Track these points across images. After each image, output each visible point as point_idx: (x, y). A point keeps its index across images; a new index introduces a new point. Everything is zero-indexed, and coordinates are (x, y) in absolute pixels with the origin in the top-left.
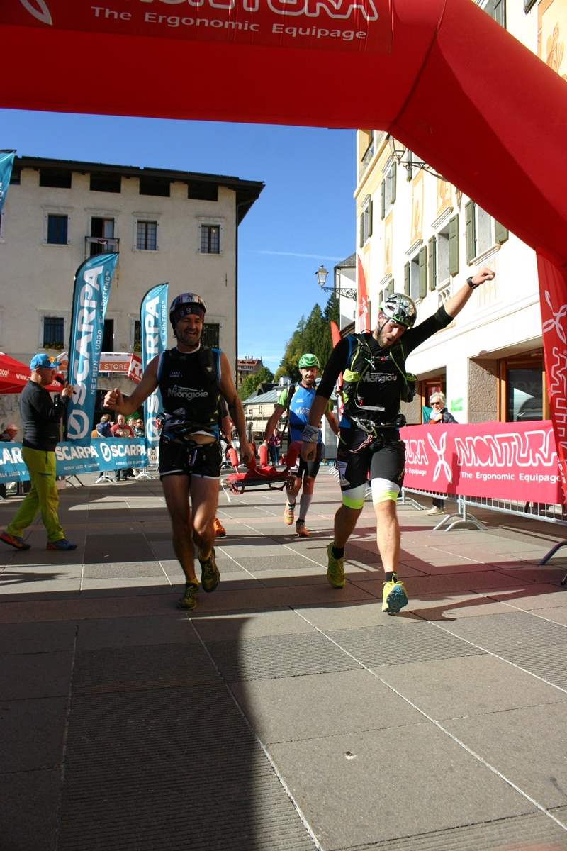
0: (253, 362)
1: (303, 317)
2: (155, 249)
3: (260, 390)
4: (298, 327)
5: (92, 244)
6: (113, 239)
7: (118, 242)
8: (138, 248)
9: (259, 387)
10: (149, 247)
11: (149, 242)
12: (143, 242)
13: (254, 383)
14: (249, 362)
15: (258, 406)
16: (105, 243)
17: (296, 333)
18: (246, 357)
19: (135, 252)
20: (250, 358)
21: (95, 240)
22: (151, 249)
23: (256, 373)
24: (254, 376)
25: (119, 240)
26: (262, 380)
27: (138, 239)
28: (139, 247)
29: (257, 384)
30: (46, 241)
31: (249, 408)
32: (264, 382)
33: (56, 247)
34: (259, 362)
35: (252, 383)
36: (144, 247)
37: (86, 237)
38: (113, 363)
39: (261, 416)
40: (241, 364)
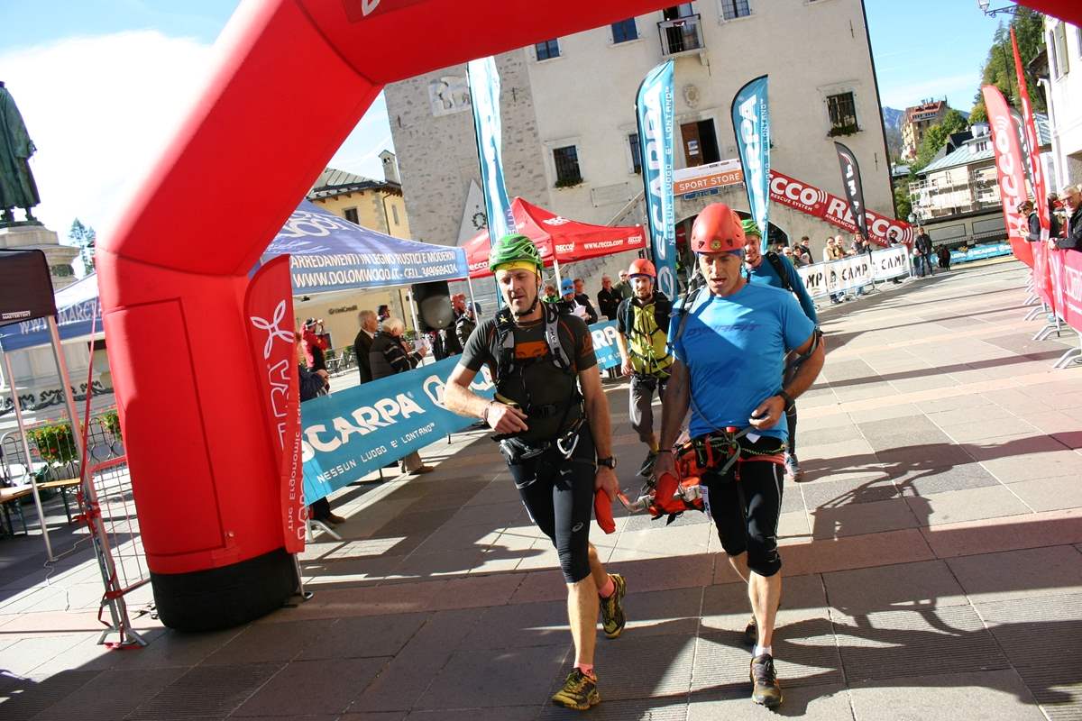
0: (935, 107)
1: (1001, 25)
2: (749, 14)
3: (949, 144)
4: (995, 40)
5: (667, 29)
6: (692, 15)
7: (699, 18)
8: (725, 19)
9: (948, 140)
10: (739, 13)
11: (739, 7)
12: (732, 8)
13: (939, 136)
14: (926, 108)
15: (943, 173)
16: (683, 24)
17: (994, 50)
18: (923, 101)
19: (724, 24)
20: (930, 101)
21: (670, 24)
22: (744, 15)
23: (941, 122)
24: (939, 127)
25: (699, 15)
26: (952, 129)
27: (723, 6)
28: (727, 17)
29: (944, 136)
30: (613, 42)
31: (931, 177)
32: (954, 132)
33: (626, 45)
34: (944, 103)
35: (936, 136)
36: (733, 14)
37: (658, 24)
38: (721, 175)
39: (950, 185)
40: (918, 113)
